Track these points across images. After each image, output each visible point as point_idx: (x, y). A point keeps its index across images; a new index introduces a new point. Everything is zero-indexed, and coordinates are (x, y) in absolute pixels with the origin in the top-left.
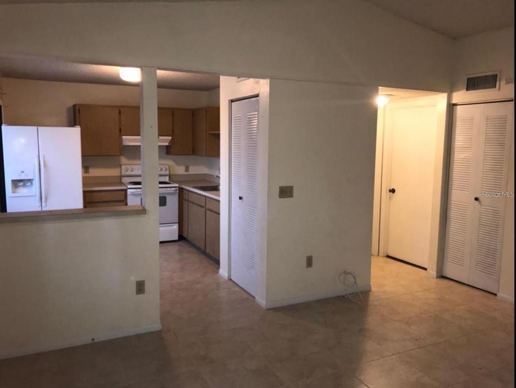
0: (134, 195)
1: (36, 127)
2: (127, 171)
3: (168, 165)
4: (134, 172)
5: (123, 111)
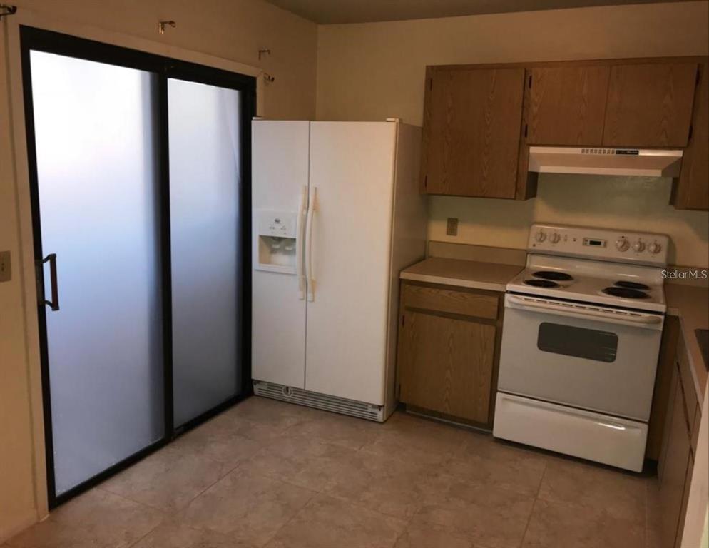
0: (520, 311)
1: (308, 122)
2: (540, 241)
3: (667, 236)
4: (559, 248)
5: (539, 77)
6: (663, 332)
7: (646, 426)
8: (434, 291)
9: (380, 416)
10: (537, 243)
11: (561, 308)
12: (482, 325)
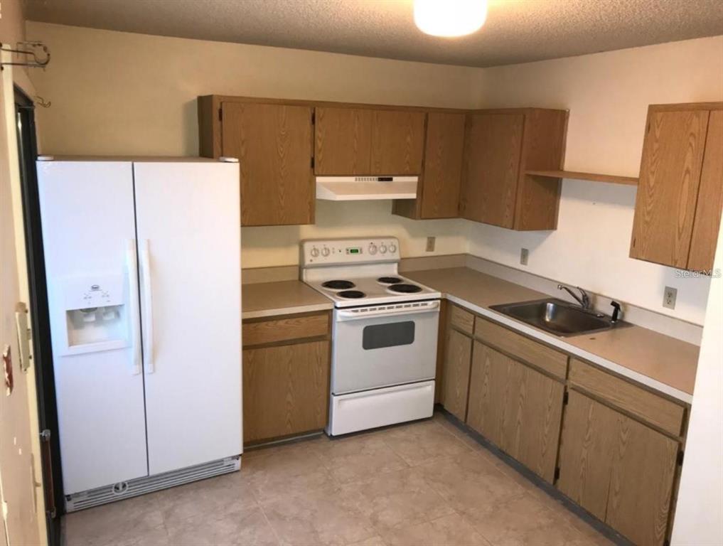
0: (348, 322)
1: (130, 163)
2: (316, 256)
3: (397, 238)
4: (331, 259)
5: (321, 115)
6: (441, 312)
7: (433, 382)
8: (271, 324)
9: (238, 464)
10: (313, 258)
11: (378, 312)
12: (318, 343)
